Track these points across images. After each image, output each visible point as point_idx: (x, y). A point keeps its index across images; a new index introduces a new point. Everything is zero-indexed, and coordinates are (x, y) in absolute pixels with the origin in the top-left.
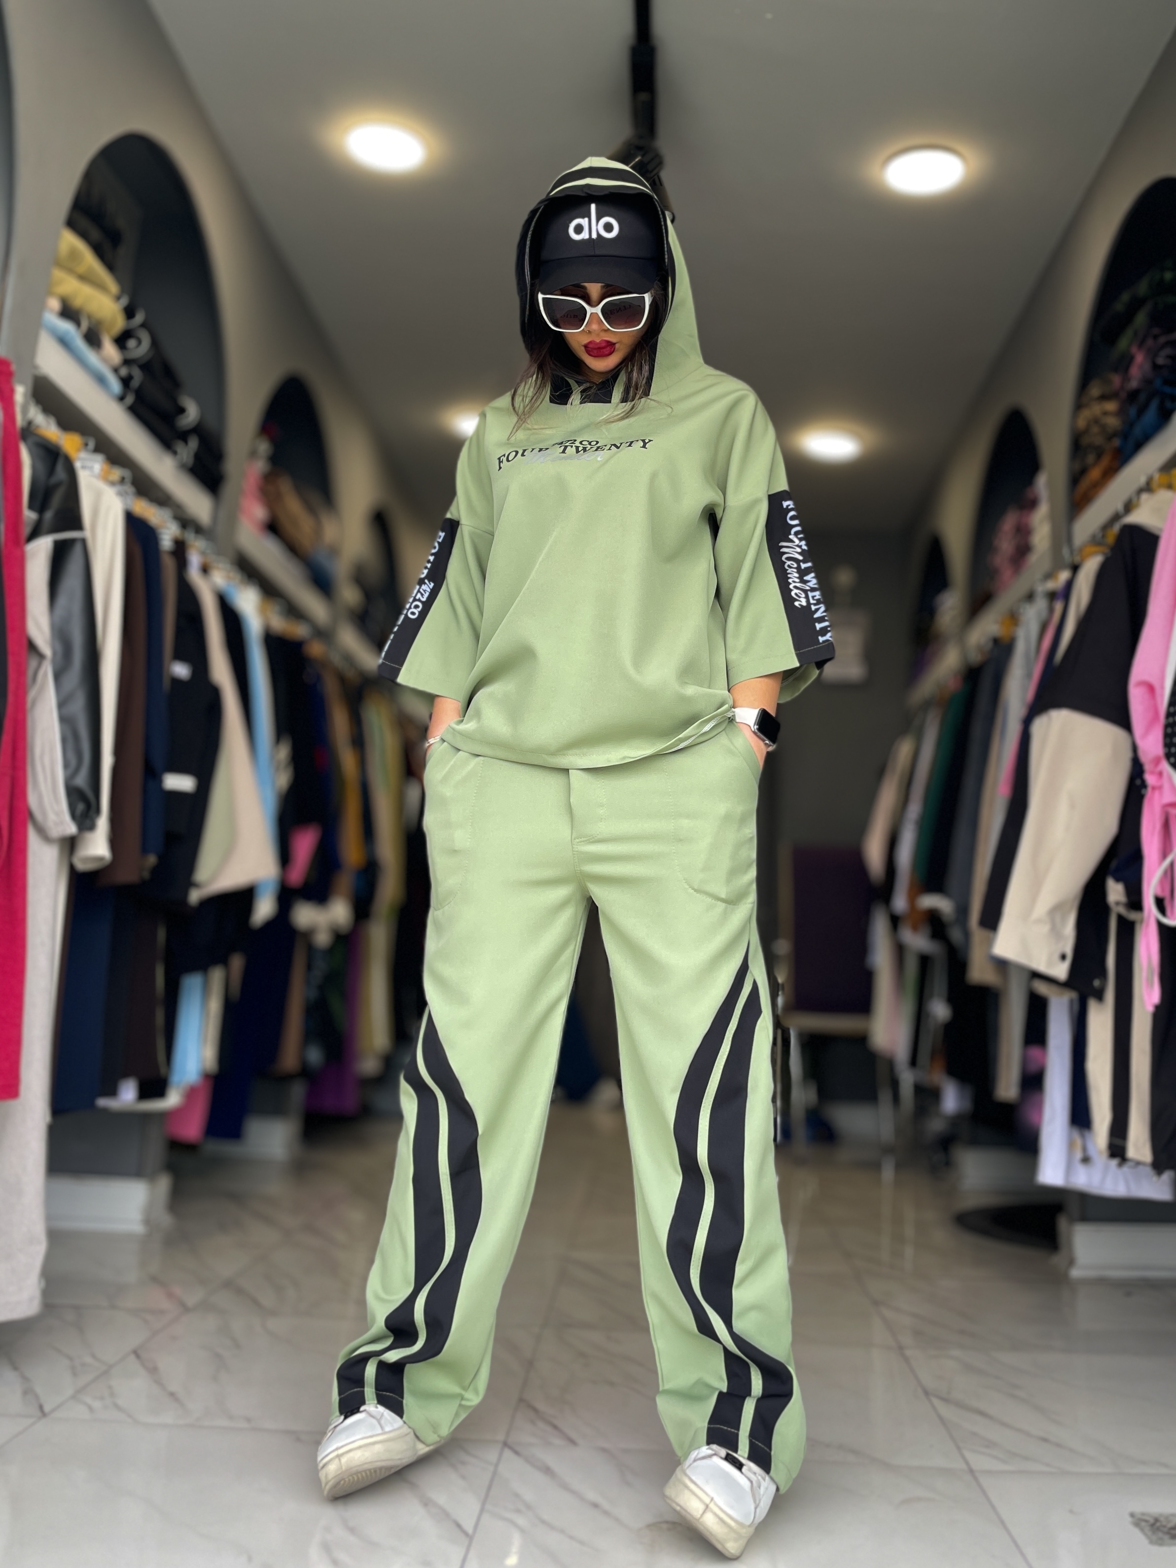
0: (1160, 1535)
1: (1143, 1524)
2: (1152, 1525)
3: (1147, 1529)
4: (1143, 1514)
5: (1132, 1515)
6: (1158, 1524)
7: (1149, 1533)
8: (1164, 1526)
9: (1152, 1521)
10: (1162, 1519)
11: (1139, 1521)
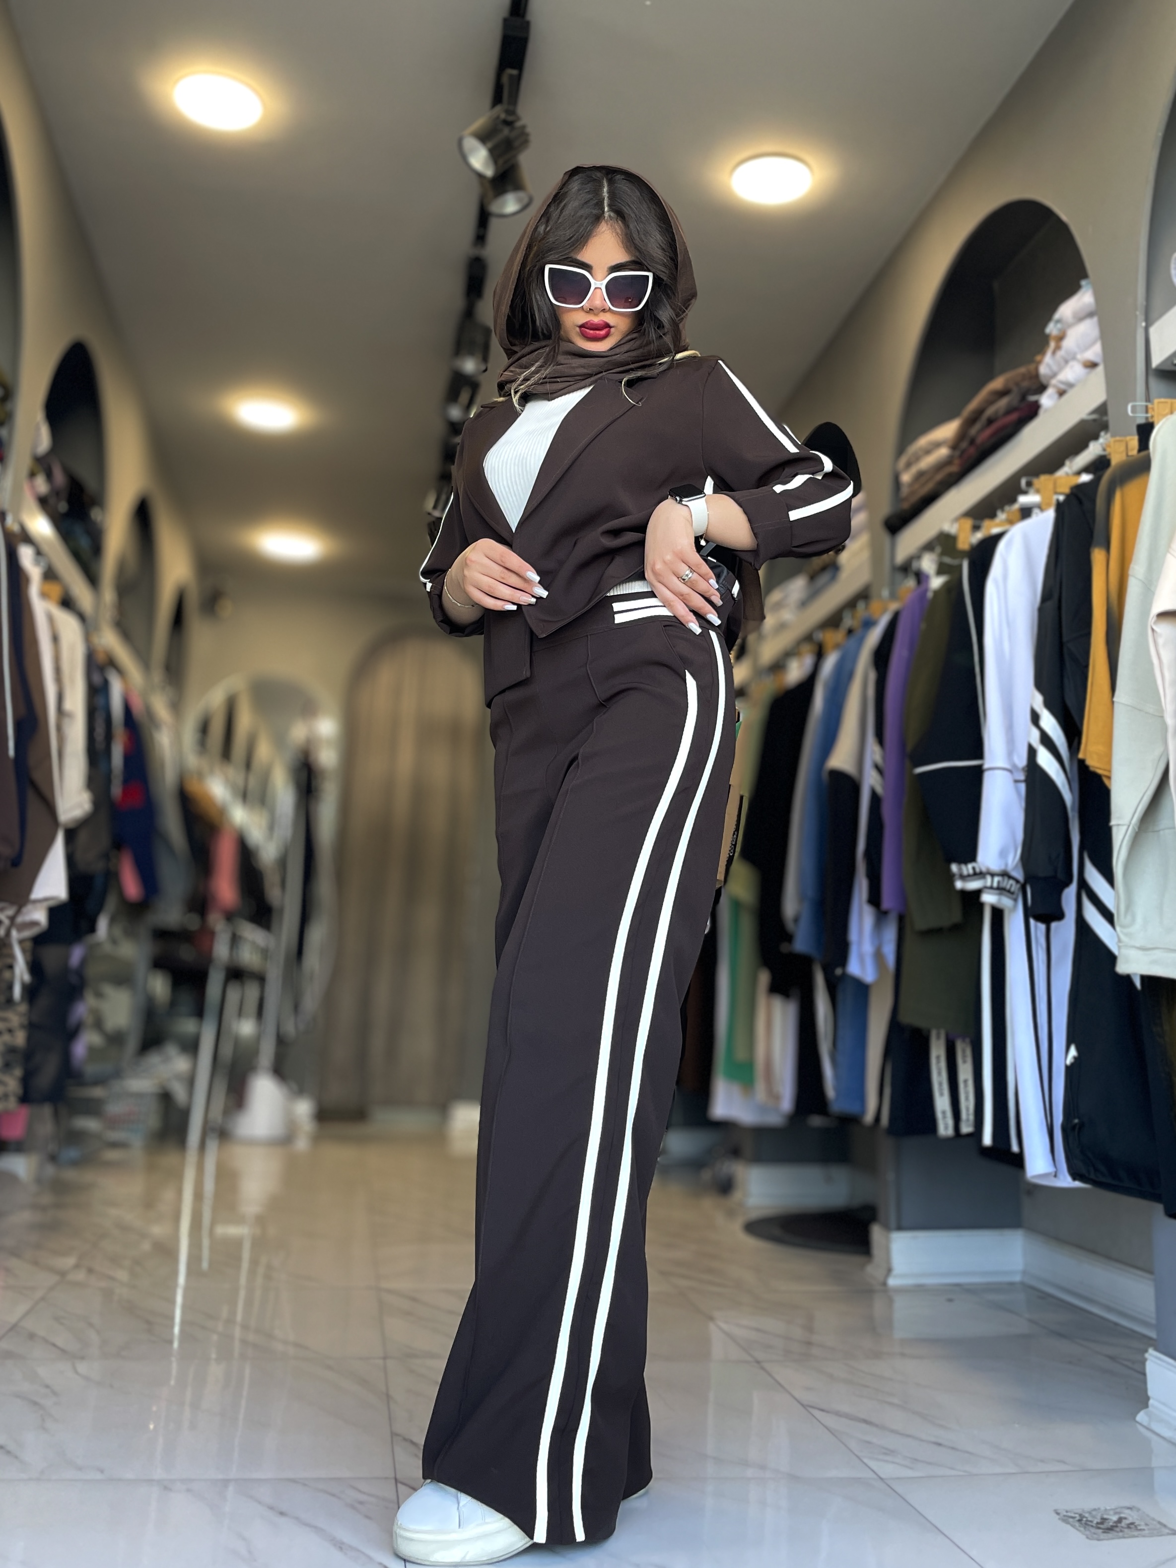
0: (1093, 1530)
1: (1071, 1520)
2: (1080, 1521)
3: (1077, 1524)
4: (1067, 1512)
5: (1058, 1514)
6: (1084, 1519)
7: (1082, 1529)
8: (1091, 1521)
9: (1078, 1518)
10: (1087, 1515)
11: (1066, 1519)
